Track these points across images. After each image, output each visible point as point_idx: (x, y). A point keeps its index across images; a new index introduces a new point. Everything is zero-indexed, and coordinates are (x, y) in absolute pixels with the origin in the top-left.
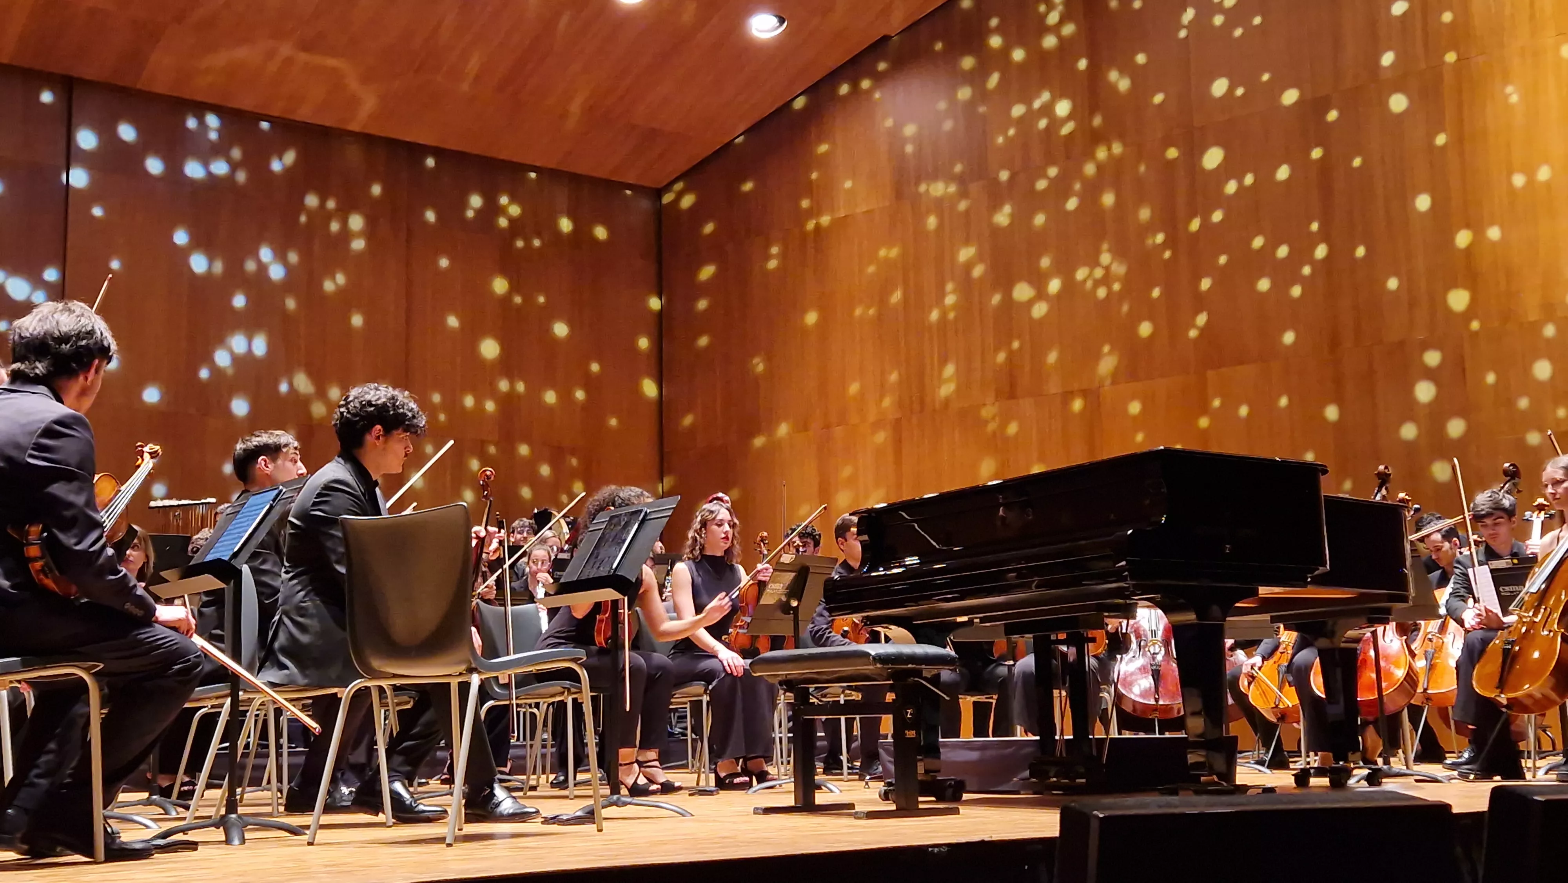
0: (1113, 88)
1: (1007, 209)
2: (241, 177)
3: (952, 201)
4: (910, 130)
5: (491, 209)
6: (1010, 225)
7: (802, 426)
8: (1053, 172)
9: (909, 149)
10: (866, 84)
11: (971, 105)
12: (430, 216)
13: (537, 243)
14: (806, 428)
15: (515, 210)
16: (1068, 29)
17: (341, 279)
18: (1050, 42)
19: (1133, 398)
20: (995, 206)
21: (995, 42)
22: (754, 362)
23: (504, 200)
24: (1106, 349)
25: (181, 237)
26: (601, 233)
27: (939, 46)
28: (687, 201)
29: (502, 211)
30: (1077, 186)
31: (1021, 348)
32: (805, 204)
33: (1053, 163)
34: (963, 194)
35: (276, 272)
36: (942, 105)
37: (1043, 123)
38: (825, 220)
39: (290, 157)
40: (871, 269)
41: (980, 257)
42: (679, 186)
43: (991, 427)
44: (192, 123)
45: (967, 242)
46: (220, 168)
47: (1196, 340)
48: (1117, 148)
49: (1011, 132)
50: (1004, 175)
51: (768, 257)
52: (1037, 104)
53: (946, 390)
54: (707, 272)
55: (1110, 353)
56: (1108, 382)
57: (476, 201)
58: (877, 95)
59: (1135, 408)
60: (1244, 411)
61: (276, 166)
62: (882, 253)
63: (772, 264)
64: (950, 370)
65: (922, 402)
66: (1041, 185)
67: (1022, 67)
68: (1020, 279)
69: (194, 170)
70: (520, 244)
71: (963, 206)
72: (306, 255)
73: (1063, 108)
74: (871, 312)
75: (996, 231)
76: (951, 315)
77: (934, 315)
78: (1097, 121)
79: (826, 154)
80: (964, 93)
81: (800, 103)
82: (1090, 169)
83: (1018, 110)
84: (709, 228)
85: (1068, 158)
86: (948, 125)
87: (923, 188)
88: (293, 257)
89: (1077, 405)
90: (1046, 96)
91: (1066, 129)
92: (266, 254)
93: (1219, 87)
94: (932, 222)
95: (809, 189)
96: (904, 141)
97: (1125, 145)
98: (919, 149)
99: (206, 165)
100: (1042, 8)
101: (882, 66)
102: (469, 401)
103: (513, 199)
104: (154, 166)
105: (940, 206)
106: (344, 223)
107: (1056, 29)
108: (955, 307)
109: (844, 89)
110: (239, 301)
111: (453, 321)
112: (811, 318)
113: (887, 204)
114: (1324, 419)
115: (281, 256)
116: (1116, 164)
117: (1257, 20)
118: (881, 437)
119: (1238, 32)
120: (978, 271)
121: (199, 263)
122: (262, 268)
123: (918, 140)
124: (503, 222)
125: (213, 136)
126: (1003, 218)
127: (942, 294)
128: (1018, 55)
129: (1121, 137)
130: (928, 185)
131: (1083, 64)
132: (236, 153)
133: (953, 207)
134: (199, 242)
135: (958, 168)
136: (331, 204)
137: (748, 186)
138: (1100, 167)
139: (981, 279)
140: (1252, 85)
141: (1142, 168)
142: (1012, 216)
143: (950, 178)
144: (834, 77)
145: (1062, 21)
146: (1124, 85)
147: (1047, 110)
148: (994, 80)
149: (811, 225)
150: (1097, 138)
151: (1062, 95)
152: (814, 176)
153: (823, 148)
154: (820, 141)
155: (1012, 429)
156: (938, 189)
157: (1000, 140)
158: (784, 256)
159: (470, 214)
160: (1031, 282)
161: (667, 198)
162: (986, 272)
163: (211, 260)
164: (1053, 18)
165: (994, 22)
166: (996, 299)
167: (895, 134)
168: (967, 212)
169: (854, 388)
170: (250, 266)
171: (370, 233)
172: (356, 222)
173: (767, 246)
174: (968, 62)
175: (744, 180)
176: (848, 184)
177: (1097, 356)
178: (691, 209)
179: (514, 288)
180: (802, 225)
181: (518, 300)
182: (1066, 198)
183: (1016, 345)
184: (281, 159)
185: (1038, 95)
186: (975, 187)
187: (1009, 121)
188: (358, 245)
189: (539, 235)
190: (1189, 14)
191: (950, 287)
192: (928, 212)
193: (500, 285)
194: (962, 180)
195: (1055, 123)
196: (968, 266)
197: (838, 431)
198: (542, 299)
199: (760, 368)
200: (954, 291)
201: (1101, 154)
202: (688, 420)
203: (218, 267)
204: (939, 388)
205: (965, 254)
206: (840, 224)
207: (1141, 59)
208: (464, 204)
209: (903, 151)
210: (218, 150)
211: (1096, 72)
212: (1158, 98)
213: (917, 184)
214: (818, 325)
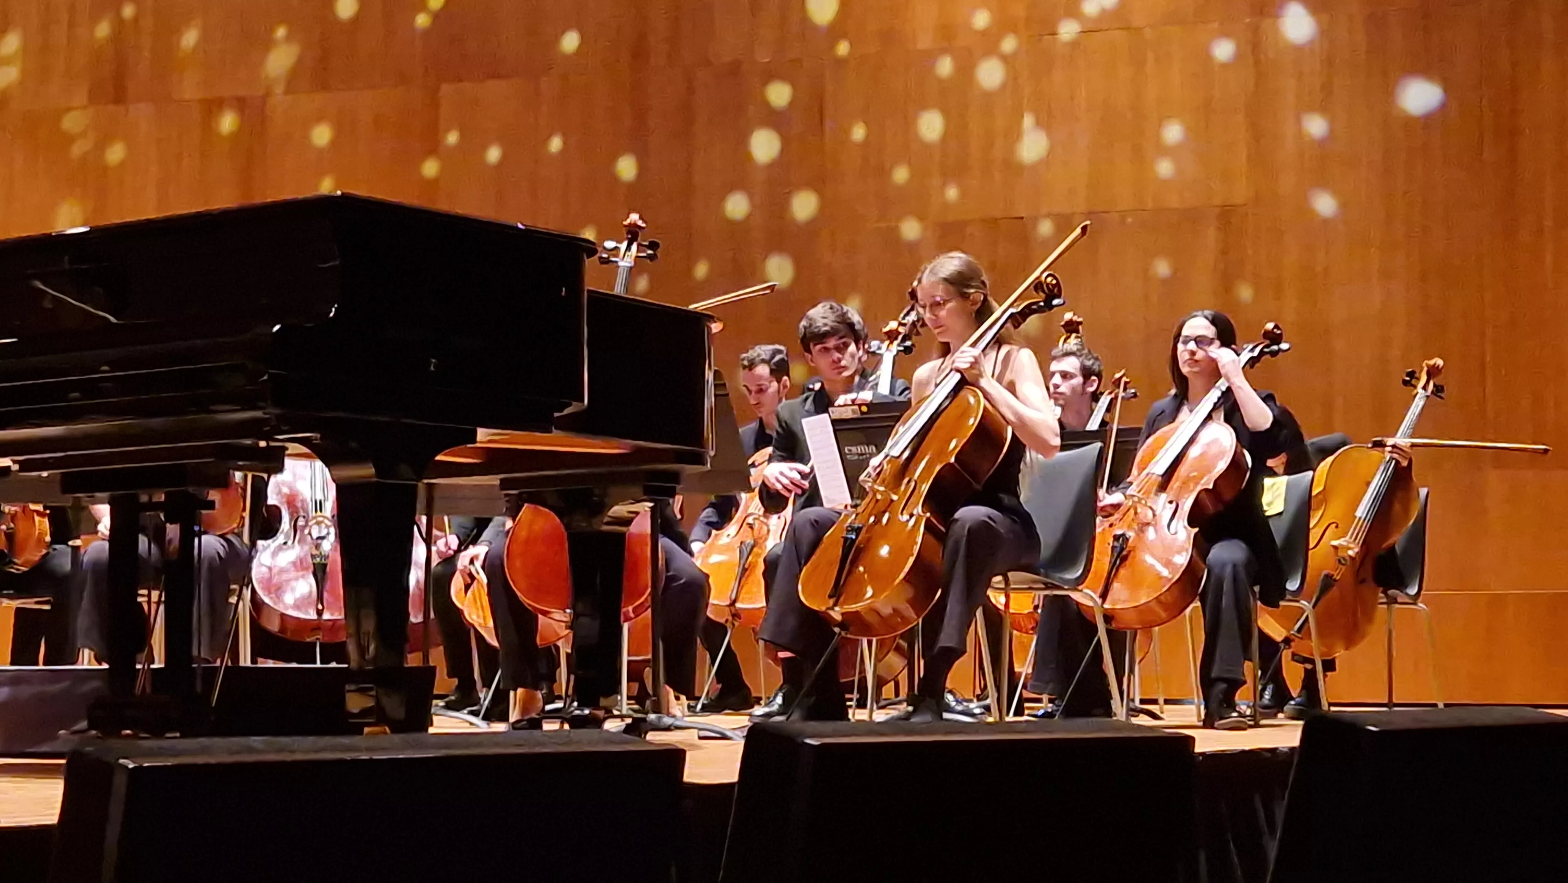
19: (319, 118)
24: (281, 32)
31: (136, 19)
43: (77, 150)
47: (427, 33)
55: (288, 39)
56: (279, 89)
59: (322, 135)
60: (494, 154)
89: (228, 122)
114: (614, 179)
155: (115, 154)
177: (267, 44)
183: (128, 11)
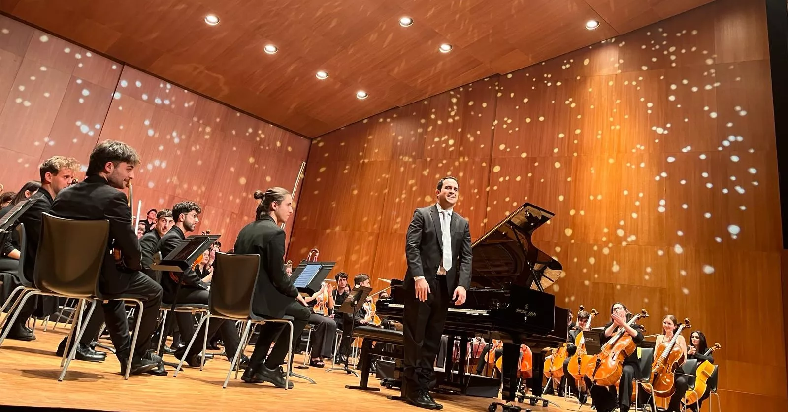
0: (468, 139)
1: (428, 170)
2: (173, 106)
3: (410, 164)
4: (400, 138)
5: (255, 133)
6: (428, 175)
7: (344, 229)
8: (444, 162)
9: (399, 144)
10: (388, 120)
11: (421, 135)
12: (234, 132)
13: (267, 148)
14: (346, 230)
15: (263, 136)
16: (457, 118)
17: (198, 147)
18: (450, 120)
20: (424, 169)
21: (433, 116)
22: (333, 203)
23: (260, 132)
25: (147, 123)
26: (290, 149)
27: (414, 114)
28: (321, 144)
29: (258, 135)
30: (452, 168)
32: (361, 154)
33: (445, 159)
34: (414, 162)
35: (177, 141)
36: (412, 132)
37: (444, 145)
38: (366, 161)
39: (191, 103)
40: (379, 180)
41: (416, 184)
42: (319, 139)
44: (161, 86)
45: (413, 179)
46: (167, 102)
48: (466, 159)
49: (433, 146)
50: (429, 159)
51: (345, 169)
52: (443, 139)
53: (397, 226)
54: (322, 169)
57: (250, 130)
58: (391, 124)
61: (186, 105)
62: (384, 176)
63: (346, 171)
64: (399, 220)
65: (388, 229)
66: (440, 165)
67: (440, 125)
68: (428, 195)
69: (158, 101)
70: (262, 147)
71: (413, 166)
72: (189, 137)
73: (451, 142)
74: (376, 194)
75: (423, 176)
76: (403, 201)
77: (397, 200)
78: (461, 149)
79: (371, 139)
80: (420, 130)
81: (365, 121)
82: (457, 163)
83: (437, 140)
84: (326, 155)
85: (450, 158)
86: (413, 139)
87: (401, 157)
88: (184, 137)
90: (446, 137)
91: (451, 149)
92: (174, 134)
93: (502, 147)
94: (402, 169)
95: (363, 150)
96: (398, 141)
97: (469, 158)
98: (402, 145)
99: (162, 101)
100: (450, 110)
101: (395, 116)
102: (231, 198)
103: (263, 132)
104: (145, 97)
105: (405, 164)
106: (204, 129)
107: (453, 117)
108: (404, 199)
109: (381, 120)
110: (161, 148)
111: (232, 169)
112: (355, 192)
113: (389, 159)
115: (179, 136)
116: (466, 163)
117: (517, 129)
118: (371, 238)
119: (510, 131)
120: (414, 189)
121: (151, 132)
122: (172, 138)
123: (402, 141)
124: (258, 139)
125: (168, 91)
126: (426, 173)
127: (402, 194)
128: (439, 122)
129: (469, 156)
130: (403, 157)
131: (460, 130)
132: (174, 98)
133: (410, 165)
134: (152, 126)
135: (414, 154)
136: (201, 122)
137: (343, 144)
138: (460, 163)
139: (415, 191)
140: (512, 148)
141: (474, 167)
142: (429, 173)
143: (411, 156)
144: (378, 115)
145: (455, 115)
146: (472, 139)
147: (446, 141)
148: (430, 128)
149: (361, 161)
150: (461, 154)
151: (452, 138)
152: (366, 145)
153: (371, 137)
154: (370, 135)
156: (406, 159)
157: (429, 148)
158: (350, 170)
159: (247, 134)
160: (431, 196)
161: (314, 142)
162: (417, 189)
163: (155, 133)
164: (453, 113)
165: (434, 110)
166: (419, 199)
167: (395, 138)
168: (414, 168)
169: (365, 219)
170: (168, 137)
171: (212, 134)
172: (208, 129)
173: (346, 165)
174: (423, 121)
175: (342, 142)
176: (377, 151)
178: (322, 147)
179: (256, 162)
180: (359, 161)
181: (256, 166)
182: (448, 172)
184: (188, 103)
185: (444, 137)
186: (418, 161)
187: (433, 142)
188: (207, 137)
189: (269, 145)
190: (496, 122)
191: (404, 192)
192: (401, 166)
193: (251, 160)
194: (414, 158)
195: (448, 146)
196: (412, 186)
197: (357, 233)
198: (264, 167)
199: (334, 205)
200: (405, 193)
201: (461, 160)
202: (305, 219)
203: (157, 135)
204: (395, 224)
205: (411, 182)
206: (371, 163)
207: (478, 132)
208: (247, 131)
209: (397, 144)
210: (167, 96)
211: (463, 133)
212: (482, 146)
213: (400, 156)
214: (357, 194)
